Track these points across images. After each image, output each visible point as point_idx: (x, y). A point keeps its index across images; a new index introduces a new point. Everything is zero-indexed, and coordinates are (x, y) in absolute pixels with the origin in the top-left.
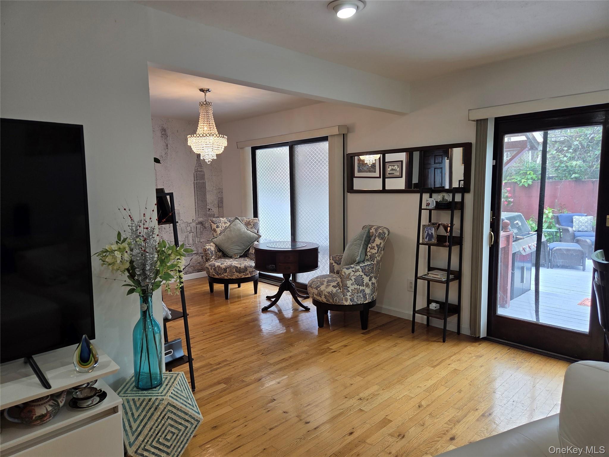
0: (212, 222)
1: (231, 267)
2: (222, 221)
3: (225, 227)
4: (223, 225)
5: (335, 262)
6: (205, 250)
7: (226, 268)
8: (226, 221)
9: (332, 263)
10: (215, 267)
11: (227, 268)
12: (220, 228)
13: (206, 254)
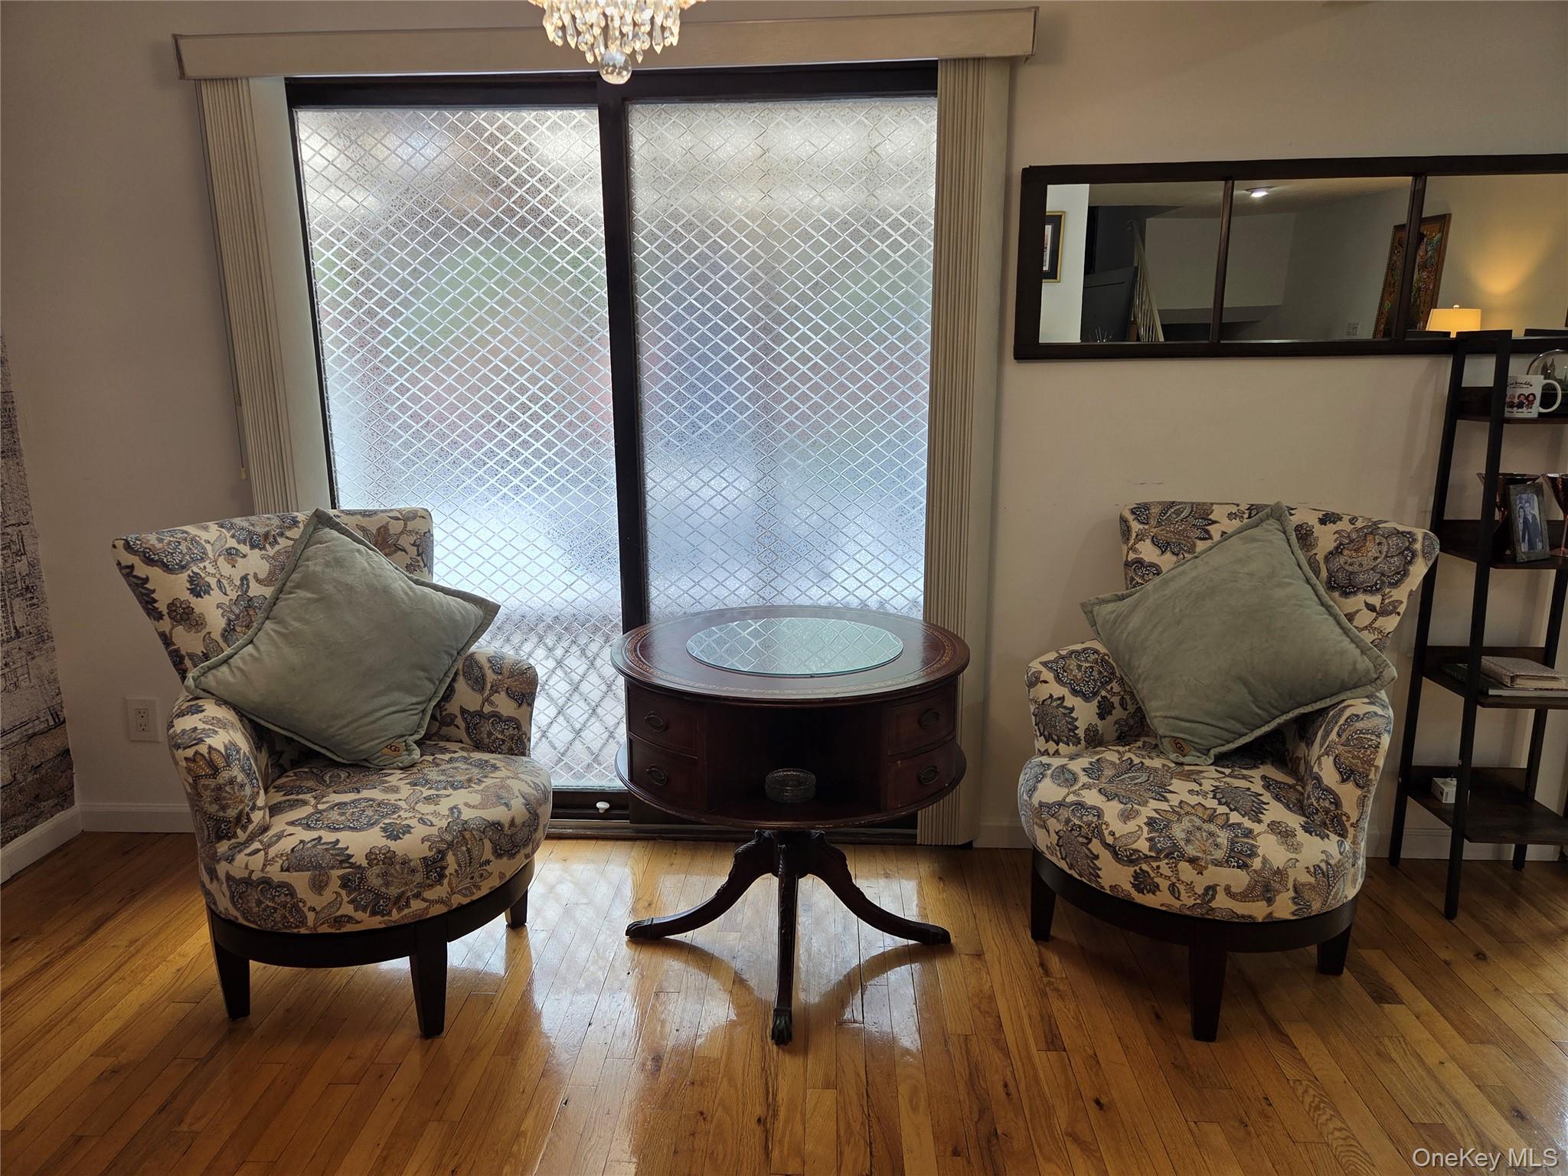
0: (149, 561)
1: (467, 835)
2: (208, 547)
3: (238, 583)
4: (225, 568)
5: (1075, 692)
6: (211, 763)
7: (439, 852)
8: (232, 543)
9: (1062, 699)
10: (352, 865)
11: (442, 854)
12: (216, 596)
13: (219, 788)
